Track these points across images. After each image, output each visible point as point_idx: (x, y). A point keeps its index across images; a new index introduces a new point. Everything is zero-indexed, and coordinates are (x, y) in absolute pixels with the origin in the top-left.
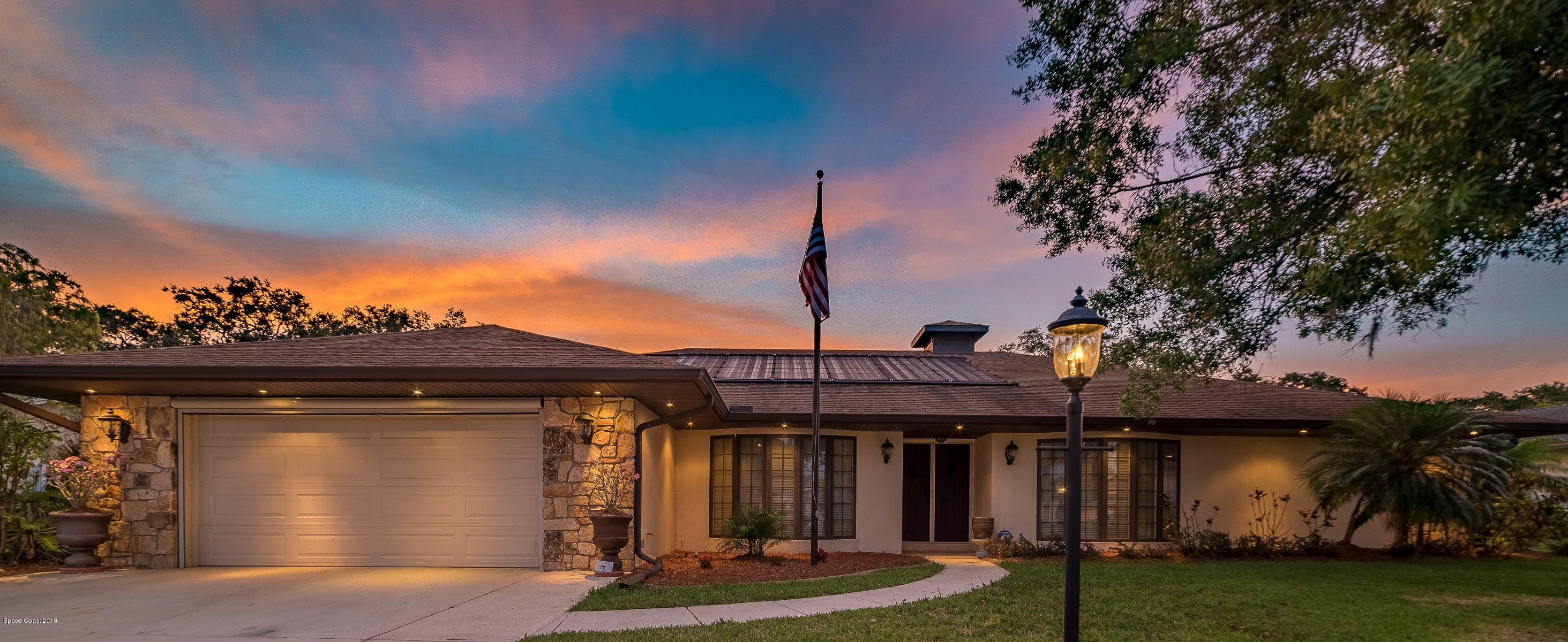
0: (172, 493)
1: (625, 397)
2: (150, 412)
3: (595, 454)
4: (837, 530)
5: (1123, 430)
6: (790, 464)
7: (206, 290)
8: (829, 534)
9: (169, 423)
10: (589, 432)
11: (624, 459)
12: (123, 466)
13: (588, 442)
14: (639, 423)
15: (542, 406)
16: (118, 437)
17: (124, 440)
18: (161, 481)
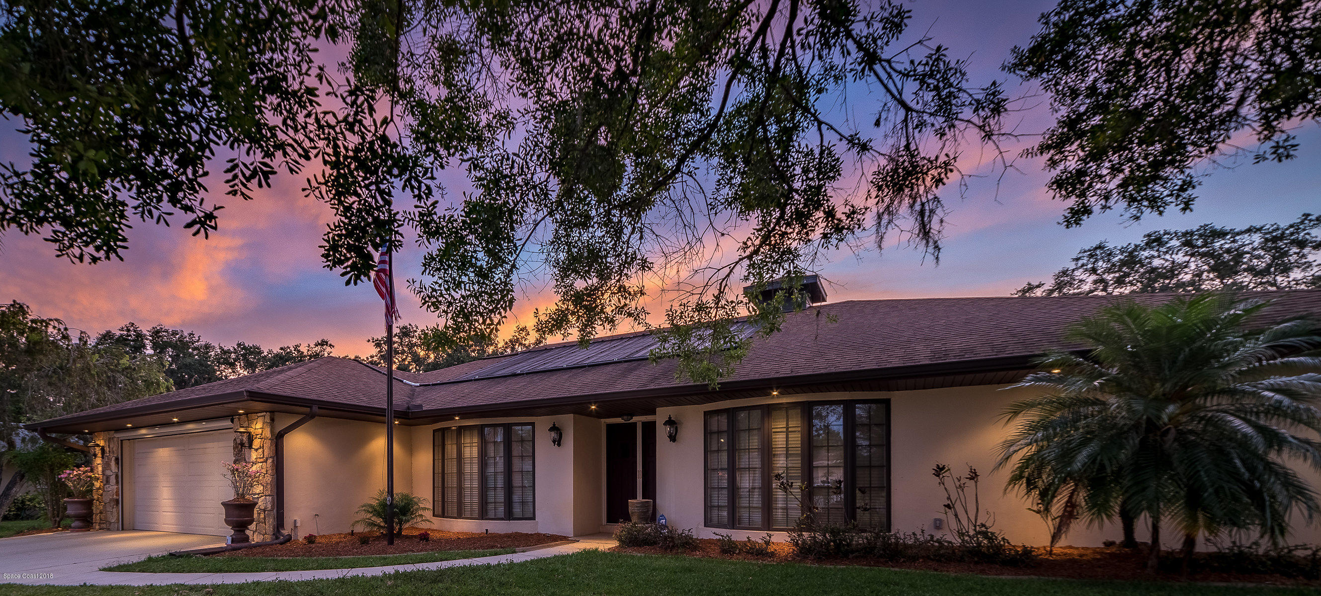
0: (116, 487)
1: (267, 412)
2: (110, 440)
3: (254, 455)
4: (517, 510)
5: (770, 394)
8: (509, 515)
9: (115, 446)
10: (251, 439)
11: (267, 459)
12: (103, 471)
13: (250, 447)
14: (277, 431)
15: (232, 421)
16: (100, 455)
17: (103, 457)
18: (113, 480)
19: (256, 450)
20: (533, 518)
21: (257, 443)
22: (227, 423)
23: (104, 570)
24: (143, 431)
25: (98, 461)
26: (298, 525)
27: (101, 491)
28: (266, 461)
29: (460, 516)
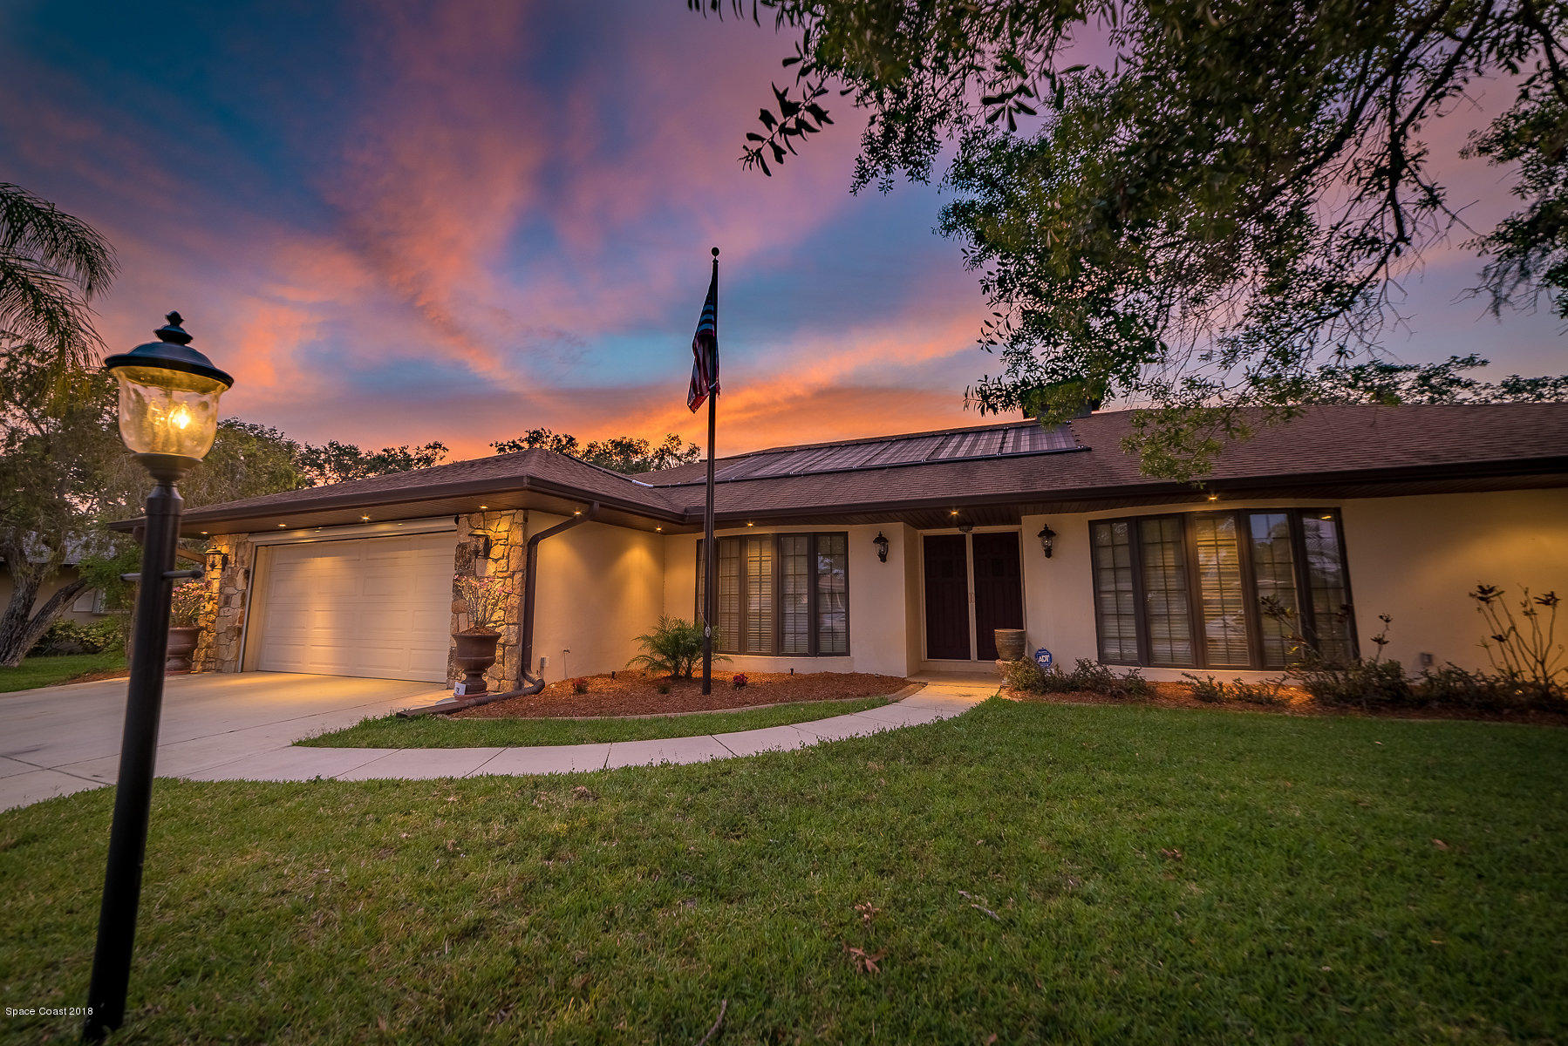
0: (240, 610)
1: (517, 509)
2: (238, 546)
3: (491, 568)
4: (825, 644)
5: (1206, 499)
6: (768, 567)
7: (513, 442)
8: (815, 650)
9: (246, 555)
10: (488, 546)
11: (514, 573)
12: (221, 589)
13: (487, 556)
14: (531, 535)
15: (457, 522)
16: (219, 566)
17: (223, 569)
18: (236, 600)
19: (496, 561)
20: (848, 654)
21: (497, 551)
22: (449, 524)
23: (299, 744)
24: (300, 534)
25: (216, 574)
26: (547, 665)
27: (213, 617)
28: (512, 576)
29: (743, 650)
